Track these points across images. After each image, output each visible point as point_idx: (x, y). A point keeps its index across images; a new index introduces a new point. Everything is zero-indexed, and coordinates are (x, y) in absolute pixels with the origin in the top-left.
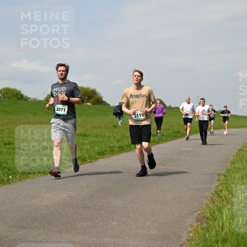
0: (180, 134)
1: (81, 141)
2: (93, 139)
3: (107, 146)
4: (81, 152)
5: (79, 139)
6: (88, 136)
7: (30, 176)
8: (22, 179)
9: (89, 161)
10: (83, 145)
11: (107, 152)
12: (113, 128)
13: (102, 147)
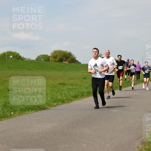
0: (130, 84)
1: (61, 88)
2: (70, 87)
3: (79, 92)
4: (61, 96)
5: (60, 87)
6: (66, 85)
7: (26, 112)
8: (20, 114)
9: (67, 102)
10: (63, 91)
11: (79, 96)
12: (83, 79)
13: (76, 92)
